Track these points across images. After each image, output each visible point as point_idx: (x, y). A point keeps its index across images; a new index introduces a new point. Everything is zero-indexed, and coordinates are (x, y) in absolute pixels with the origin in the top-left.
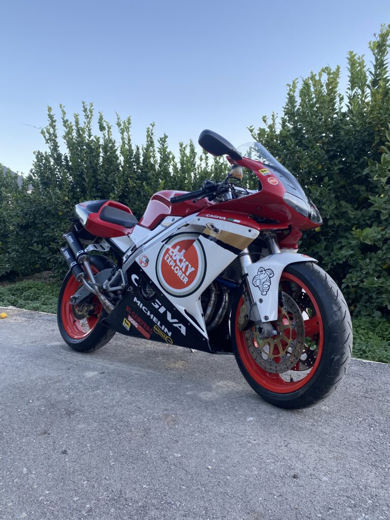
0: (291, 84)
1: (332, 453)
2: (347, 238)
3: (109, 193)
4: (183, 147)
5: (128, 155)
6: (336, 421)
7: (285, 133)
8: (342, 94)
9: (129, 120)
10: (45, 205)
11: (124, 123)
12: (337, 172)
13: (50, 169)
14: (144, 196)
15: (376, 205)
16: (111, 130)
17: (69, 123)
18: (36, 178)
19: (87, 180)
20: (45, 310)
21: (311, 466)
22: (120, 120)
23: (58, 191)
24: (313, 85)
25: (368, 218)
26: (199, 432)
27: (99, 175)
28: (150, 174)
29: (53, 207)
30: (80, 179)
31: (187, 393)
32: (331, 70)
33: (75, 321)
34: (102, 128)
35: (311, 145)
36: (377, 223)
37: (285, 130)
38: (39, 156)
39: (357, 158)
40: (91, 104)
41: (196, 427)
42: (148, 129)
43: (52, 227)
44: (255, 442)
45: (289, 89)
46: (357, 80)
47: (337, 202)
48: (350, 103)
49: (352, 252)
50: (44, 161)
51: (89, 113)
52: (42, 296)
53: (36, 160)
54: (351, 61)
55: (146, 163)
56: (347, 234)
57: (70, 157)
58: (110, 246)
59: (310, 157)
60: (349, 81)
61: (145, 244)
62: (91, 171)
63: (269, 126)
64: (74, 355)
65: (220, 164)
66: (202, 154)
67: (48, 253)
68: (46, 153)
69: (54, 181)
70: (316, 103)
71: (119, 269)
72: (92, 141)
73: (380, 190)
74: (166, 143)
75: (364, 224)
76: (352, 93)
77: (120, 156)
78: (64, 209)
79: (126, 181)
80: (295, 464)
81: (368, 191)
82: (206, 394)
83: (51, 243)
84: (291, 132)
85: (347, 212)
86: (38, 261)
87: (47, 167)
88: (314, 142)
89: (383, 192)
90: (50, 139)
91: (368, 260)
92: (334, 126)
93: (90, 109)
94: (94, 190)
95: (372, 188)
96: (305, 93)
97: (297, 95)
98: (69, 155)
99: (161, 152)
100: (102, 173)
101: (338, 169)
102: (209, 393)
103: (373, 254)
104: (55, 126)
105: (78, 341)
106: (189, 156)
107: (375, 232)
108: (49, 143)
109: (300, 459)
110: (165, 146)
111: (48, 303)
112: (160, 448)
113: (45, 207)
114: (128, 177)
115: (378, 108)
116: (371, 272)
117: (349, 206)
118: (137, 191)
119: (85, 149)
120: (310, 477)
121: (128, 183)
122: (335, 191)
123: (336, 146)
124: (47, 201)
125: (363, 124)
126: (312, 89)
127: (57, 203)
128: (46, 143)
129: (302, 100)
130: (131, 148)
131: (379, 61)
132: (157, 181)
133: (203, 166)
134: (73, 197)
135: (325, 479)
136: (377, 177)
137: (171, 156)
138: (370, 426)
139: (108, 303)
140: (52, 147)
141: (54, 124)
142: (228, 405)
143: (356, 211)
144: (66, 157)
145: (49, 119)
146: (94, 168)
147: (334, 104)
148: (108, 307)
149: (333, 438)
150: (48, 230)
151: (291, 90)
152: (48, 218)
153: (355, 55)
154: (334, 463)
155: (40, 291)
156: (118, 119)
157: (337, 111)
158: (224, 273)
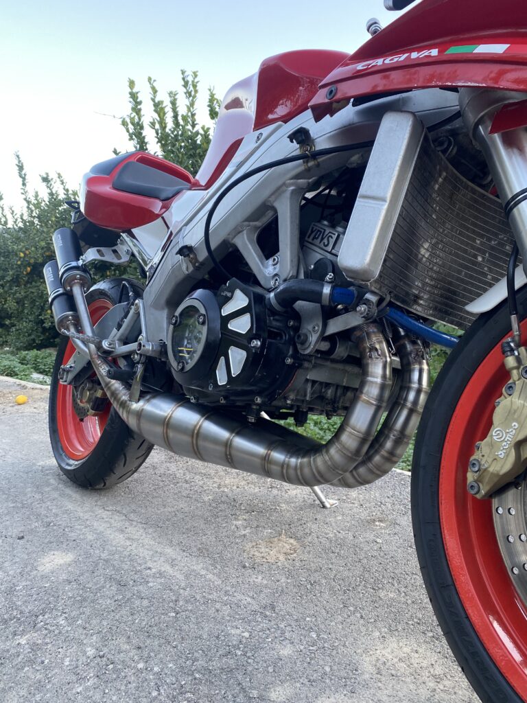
17: (161, 105)
34: (214, 115)
40: (195, 73)
51: (192, 88)
71: (137, 299)
72: (198, 133)
90: (135, 134)
93: (193, 82)
98: (160, 154)
104: (140, 110)
108: (134, 139)
128: (130, 140)
140: (138, 144)
141: (139, 107)
145: (131, 100)
158: (417, 297)
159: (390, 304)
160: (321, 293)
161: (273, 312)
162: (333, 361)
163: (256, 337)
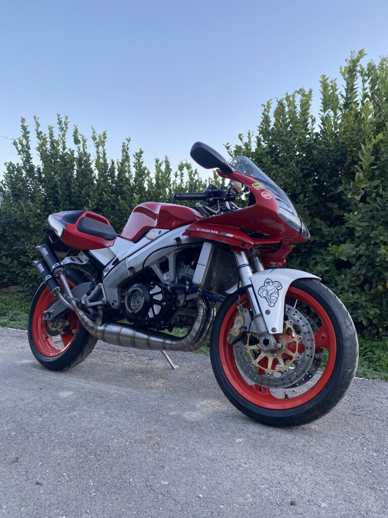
0: (266, 104)
1: (328, 476)
2: (321, 254)
3: (83, 206)
4: (159, 163)
5: (103, 169)
6: (327, 441)
7: (260, 151)
8: (314, 116)
9: (105, 134)
10: (15, 217)
11: (100, 137)
12: (312, 189)
13: (22, 180)
14: (119, 210)
15: (350, 222)
16: (86, 143)
17: (43, 135)
18: (7, 190)
19: (60, 193)
20: (14, 326)
21: (308, 491)
22: (95, 134)
23: (30, 203)
24: (288, 106)
25: (340, 235)
26: (186, 455)
27: (74, 188)
28: (124, 189)
29: (24, 219)
30: (53, 191)
31: (171, 414)
32: (305, 92)
33: (47, 338)
34: (77, 141)
35: (286, 163)
36: (350, 240)
37: (260, 148)
38: (11, 168)
39: (330, 177)
40: (66, 117)
41: (182, 451)
42: (124, 143)
43: (22, 240)
44: (246, 466)
45: (263, 109)
46: (329, 102)
47: (312, 219)
48: (322, 124)
49: (327, 268)
50: (16, 172)
51: (64, 126)
52: (10, 312)
53: (7, 172)
54: (323, 84)
55: (121, 178)
56: (322, 251)
57: (43, 170)
58: (88, 259)
59: (285, 175)
60: (322, 103)
61: (128, 257)
62: (66, 184)
63: (245, 143)
64: (46, 374)
65: (194, 181)
66: (177, 170)
67: (17, 267)
68: (18, 164)
69: (26, 193)
70: (289, 123)
71: (99, 283)
72: (67, 154)
73: (354, 208)
74: (142, 158)
75: (337, 241)
76: (324, 115)
77: (95, 169)
78: (36, 222)
79: (101, 195)
80: (291, 490)
81: (340, 209)
82: (190, 414)
83: (21, 256)
84: (266, 150)
85: (321, 228)
86: (6, 275)
87: (18, 178)
88: (289, 160)
89: (357, 210)
90: (23, 151)
91: (343, 276)
92: (308, 146)
93: (65, 122)
94: (68, 203)
95: (345, 206)
96: (280, 112)
97: (271, 115)
98: (42, 168)
99: (137, 167)
100: (76, 186)
101: (312, 187)
102: (193, 413)
103: (348, 270)
104: (28, 137)
105: (51, 359)
106: (164, 172)
107: (350, 249)
108: (21, 154)
109: (295, 484)
110: (141, 161)
111: (16, 319)
112: (145, 474)
113: (16, 220)
114: (102, 190)
115: (350, 130)
116: (346, 288)
117: (323, 223)
118: (111, 204)
119: (58, 162)
120: (308, 503)
121: (102, 197)
122: (309, 209)
123: (310, 165)
124: (18, 213)
125: (337, 144)
126: (287, 109)
127: (28, 215)
128: (18, 154)
129: (276, 120)
130: (106, 161)
131: (350, 85)
132: (132, 196)
133: (178, 182)
134: (46, 210)
135: (324, 505)
136: (351, 195)
137: (146, 172)
138: (362, 445)
139: (86, 319)
140: (24, 159)
141: (27, 135)
142: (214, 425)
143: (329, 228)
144: (39, 169)
145: (22, 130)
146: (68, 181)
147: (308, 124)
148: (86, 323)
149: (327, 459)
150: (18, 243)
151: (265, 110)
152: (18, 231)
153: (327, 79)
154: (331, 487)
155: (7, 306)
156: (94, 133)
157: (309, 132)
158: (213, 288)
159: (205, 291)
160: (186, 288)
161: (169, 293)
162: (188, 308)
163: (165, 301)
